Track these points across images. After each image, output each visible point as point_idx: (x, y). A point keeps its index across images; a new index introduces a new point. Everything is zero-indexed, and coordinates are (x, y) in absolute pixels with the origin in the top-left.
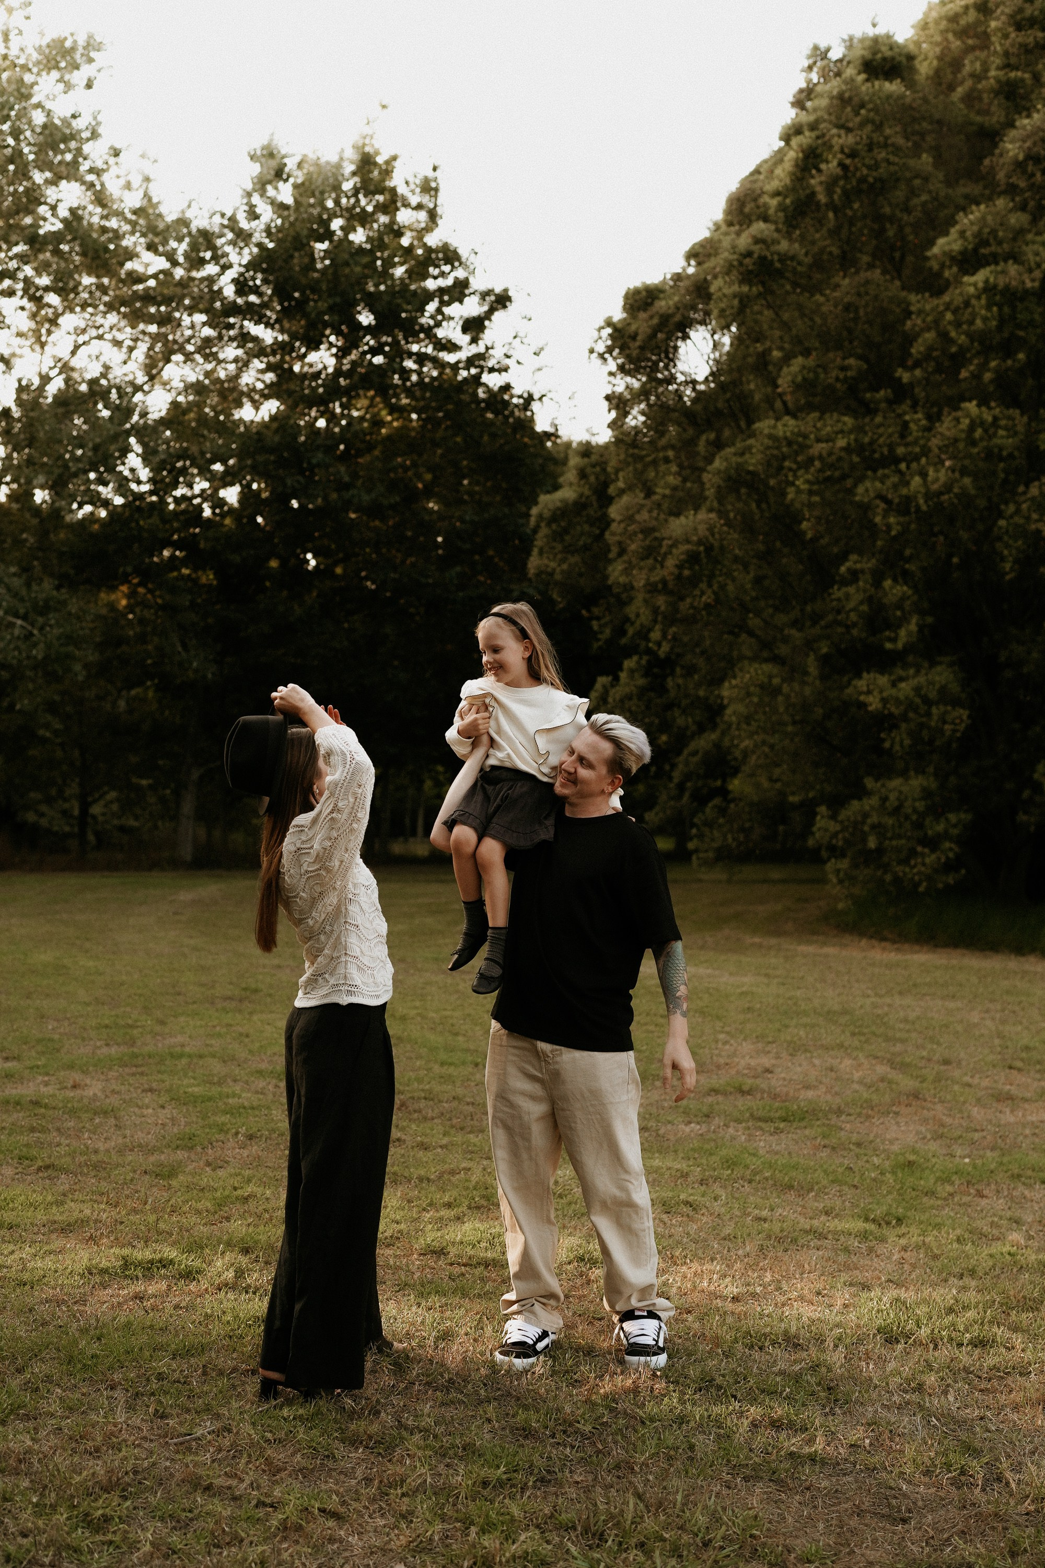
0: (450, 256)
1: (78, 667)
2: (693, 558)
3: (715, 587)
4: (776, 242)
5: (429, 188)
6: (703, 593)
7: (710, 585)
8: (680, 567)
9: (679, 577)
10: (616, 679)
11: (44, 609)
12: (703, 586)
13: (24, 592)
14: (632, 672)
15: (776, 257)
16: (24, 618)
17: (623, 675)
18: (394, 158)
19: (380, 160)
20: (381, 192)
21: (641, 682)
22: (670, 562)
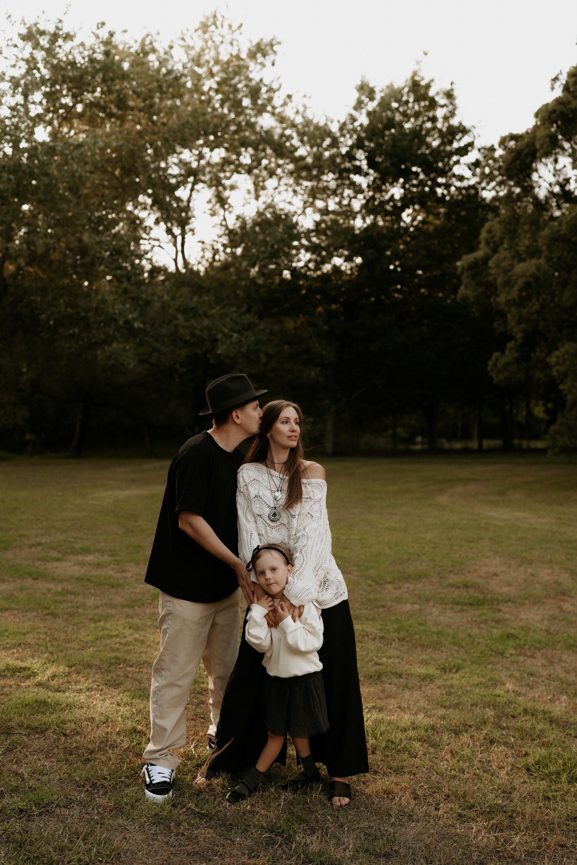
0: (464, 131)
1: (262, 356)
2: (527, 286)
3: (541, 300)
4: (570, 103)
5: (449, 95)
6: (534, 304)
7: (538, 299)
8: (520, 291)
9: (520, 297)
10: (503, 353)
11: (249, 327)
12: (534, 300)
13: (238, 320)
14: (511, 349)
15: (569, 112)
16: (238, 333)
17: (507, 351)
18: (432, 81)
19: (423, 83)
20: (424, 100)
21: (515, 354)
22: (516, 288)
